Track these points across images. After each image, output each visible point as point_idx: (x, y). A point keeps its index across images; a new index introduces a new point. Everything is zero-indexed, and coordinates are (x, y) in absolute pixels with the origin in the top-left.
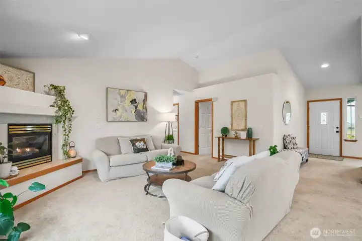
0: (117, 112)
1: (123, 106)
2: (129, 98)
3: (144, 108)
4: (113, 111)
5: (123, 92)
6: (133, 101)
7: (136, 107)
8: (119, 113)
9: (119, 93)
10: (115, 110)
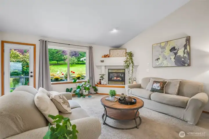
0: (159, 60)
1: (164, 55)
2: (168, 48)
3: (184, 53)
4: (156, 60)
5: (163, 45)
6: (173, 49)
7: (176, 54)
8: (160, 61)
9: (160, 46)
10: (158, 59)
